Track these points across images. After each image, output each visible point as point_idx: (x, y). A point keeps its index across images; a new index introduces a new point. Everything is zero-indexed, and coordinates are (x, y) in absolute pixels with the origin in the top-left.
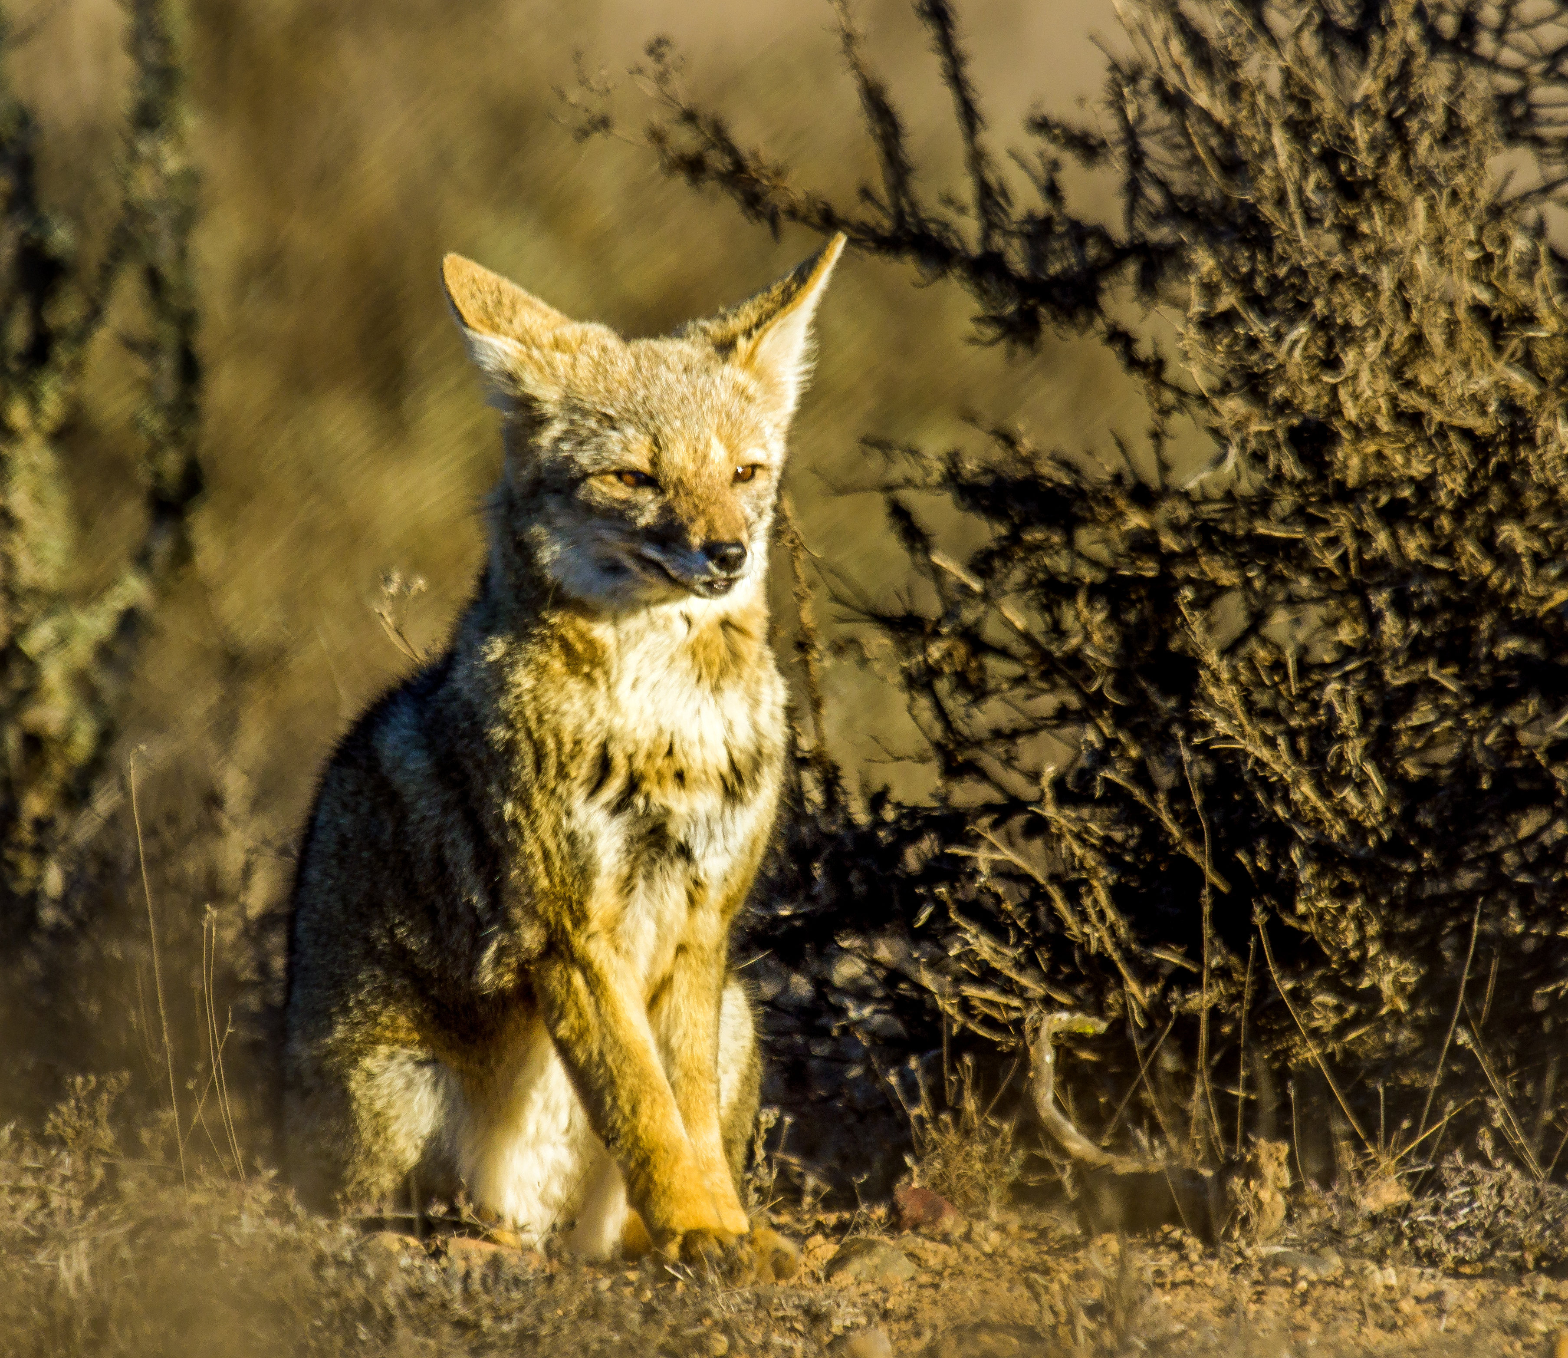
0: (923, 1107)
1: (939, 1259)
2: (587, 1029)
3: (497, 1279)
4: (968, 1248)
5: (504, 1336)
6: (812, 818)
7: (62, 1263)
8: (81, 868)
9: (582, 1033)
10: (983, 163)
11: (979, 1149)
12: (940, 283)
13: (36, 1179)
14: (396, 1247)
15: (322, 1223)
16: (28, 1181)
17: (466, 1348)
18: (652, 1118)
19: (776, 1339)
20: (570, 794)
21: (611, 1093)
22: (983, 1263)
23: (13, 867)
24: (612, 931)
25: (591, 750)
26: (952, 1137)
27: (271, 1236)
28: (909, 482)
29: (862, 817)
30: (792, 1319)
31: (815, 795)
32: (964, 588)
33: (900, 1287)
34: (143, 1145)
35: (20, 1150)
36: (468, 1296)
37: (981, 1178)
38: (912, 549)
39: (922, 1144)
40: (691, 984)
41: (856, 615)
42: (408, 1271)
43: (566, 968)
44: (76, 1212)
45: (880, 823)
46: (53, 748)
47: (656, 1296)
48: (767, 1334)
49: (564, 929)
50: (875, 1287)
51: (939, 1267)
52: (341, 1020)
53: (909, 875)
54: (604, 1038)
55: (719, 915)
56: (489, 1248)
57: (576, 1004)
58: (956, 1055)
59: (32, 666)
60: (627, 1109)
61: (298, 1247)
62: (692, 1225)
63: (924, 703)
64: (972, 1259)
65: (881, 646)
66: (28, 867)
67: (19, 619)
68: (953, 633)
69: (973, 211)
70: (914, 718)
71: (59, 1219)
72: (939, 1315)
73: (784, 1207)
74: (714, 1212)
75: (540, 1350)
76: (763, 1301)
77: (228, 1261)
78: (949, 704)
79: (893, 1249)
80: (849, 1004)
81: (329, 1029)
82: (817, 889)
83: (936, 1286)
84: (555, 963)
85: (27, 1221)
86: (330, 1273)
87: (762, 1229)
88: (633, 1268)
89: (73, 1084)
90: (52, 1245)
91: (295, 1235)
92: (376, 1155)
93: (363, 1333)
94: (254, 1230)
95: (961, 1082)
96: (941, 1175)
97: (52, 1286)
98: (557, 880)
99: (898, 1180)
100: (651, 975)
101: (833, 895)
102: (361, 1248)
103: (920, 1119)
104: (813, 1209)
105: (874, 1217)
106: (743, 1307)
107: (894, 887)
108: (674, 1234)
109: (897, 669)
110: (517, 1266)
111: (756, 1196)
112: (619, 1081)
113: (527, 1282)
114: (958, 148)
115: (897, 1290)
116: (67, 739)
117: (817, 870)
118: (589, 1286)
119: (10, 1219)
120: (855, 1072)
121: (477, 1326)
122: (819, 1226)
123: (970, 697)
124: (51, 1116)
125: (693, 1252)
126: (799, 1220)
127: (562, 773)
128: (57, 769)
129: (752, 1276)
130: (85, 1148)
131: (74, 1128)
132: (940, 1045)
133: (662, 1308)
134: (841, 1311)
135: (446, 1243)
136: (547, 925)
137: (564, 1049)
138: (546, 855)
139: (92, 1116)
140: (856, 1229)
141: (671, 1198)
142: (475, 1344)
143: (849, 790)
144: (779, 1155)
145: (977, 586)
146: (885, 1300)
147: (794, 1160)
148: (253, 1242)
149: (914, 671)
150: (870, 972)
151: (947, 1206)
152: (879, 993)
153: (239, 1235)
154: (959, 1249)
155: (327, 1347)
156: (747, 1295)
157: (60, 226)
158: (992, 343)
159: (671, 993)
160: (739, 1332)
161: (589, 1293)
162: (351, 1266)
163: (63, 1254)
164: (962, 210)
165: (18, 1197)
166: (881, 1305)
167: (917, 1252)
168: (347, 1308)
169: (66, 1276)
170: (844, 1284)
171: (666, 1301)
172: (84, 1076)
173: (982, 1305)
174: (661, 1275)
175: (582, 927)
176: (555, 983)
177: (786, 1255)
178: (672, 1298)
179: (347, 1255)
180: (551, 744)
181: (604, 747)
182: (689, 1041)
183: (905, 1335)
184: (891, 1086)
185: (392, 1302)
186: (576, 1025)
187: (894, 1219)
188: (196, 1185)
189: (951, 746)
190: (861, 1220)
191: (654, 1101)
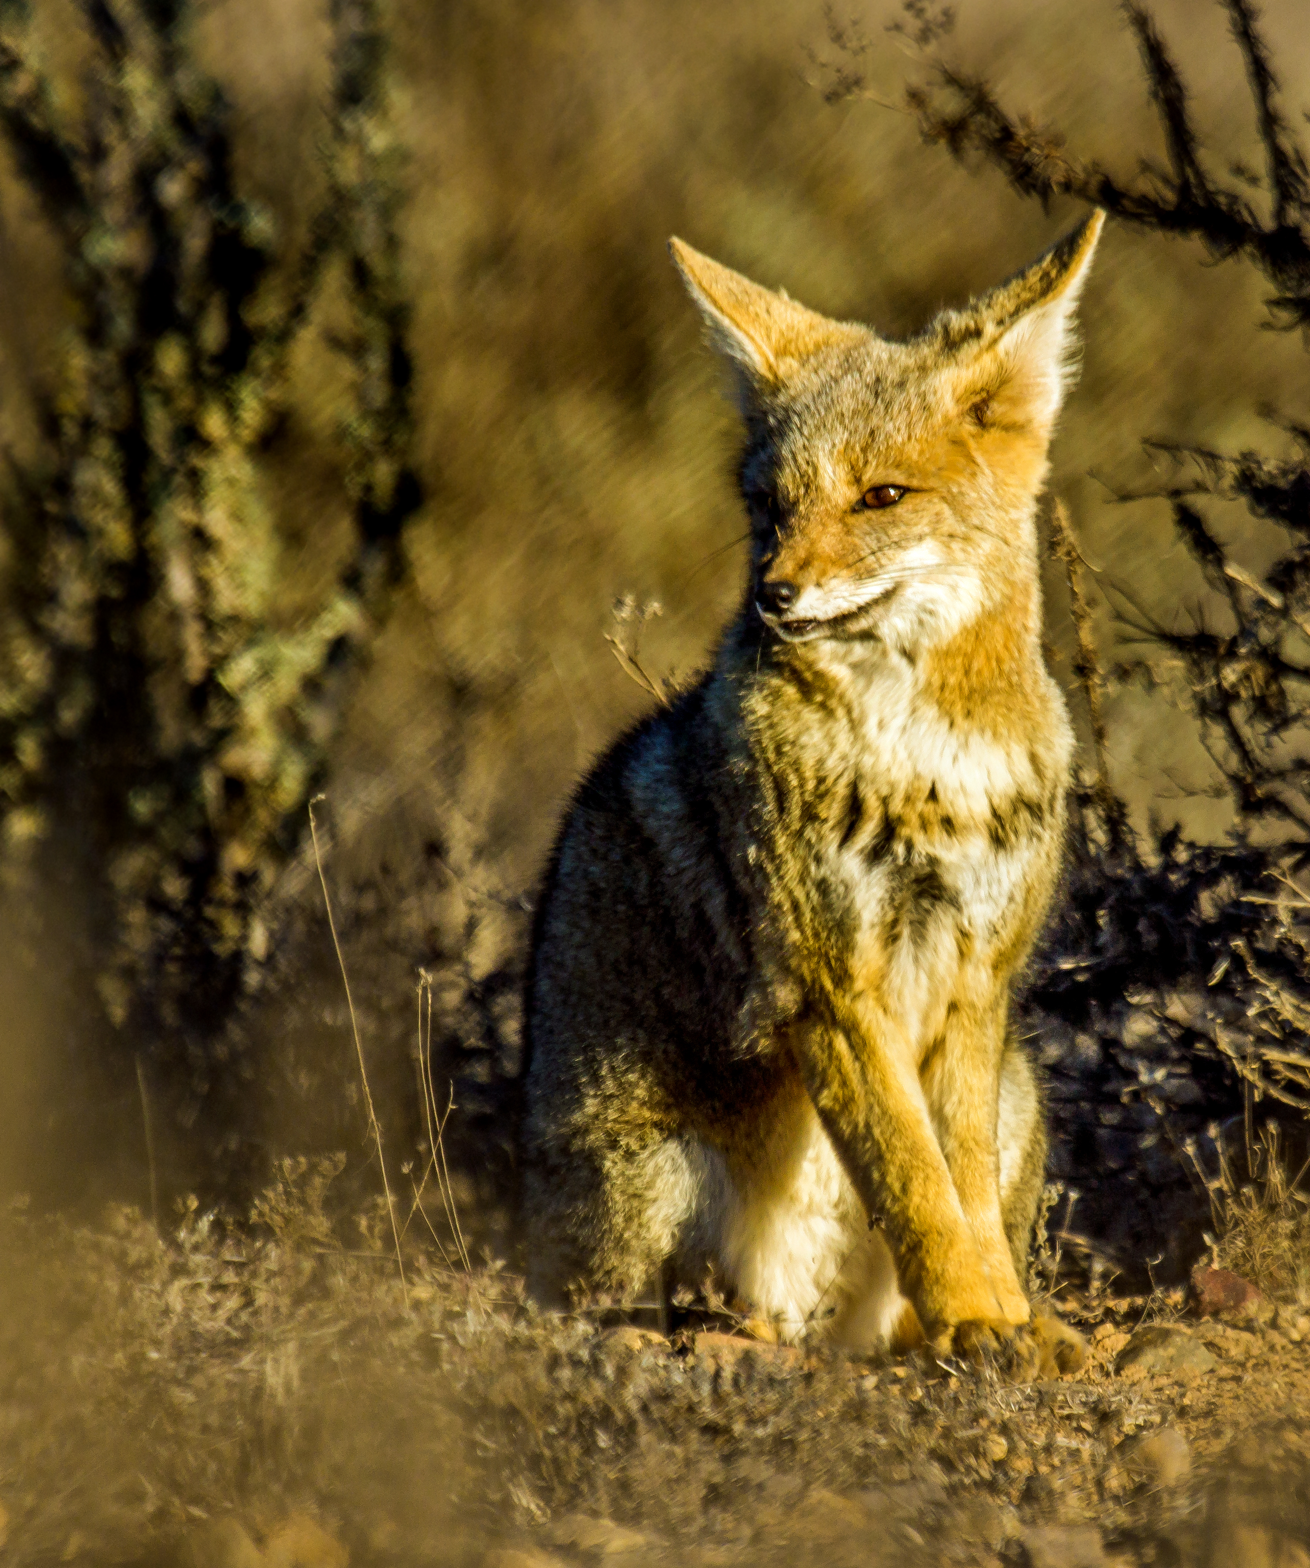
0: (1223, 1180)
1: (1242, 1348)
2: (852, 1099)
3: (750, 1379)
4: (1275, 1337)
5: (759, 1442)
6: (1096, 861)
7: (269, 1367)
8: (288, 926)
9: (847, 1103)
10: (1277, 129)
11: (1286, 1226)
12: (1230, 261)
13: (238, 1274)
14: (637, 1344)
15: (556, 1316)
16: (230, 1277)
17: (717, 1456)
18: (924, 1197)
19: (1061, 1439)
20: (820, 838)
21: (879, 1170)
22: (1290, 1351)
23: (213, 925)
24: (878, 988)
25: (841, 790)
26: (1256, 1213)
27: (499, 1333)
28: (1200, 487)
29: (1152, 860)
30: (1079, 1417)
31: (1100, 835)
32: (1262, 603)
33: (1198, 1381)
34: (361, 1235)
35: (221, 1242)
36: (718, 1398)
37: (1289, 1257)
38: (1203, 559)
39: (1222, 1221)
40: (965, 1046)
41: (1144, 635)
42: (653, 1370)
43: (826, 1030)
44: (284, 1310)
45: (1170, 866)
46: (257, 794)
47: (928, 1394)
48: (1050, 1435)
49: (822, 988)
50: (1170, 1381)
51: (1241, 1358)
52: (592, 1093)
53: (1205, 923)
54: (871, 1108)
55: (990, 971)
56: (743, 1343)
57: (839, 1071)
58: (1259, 1121)
59: (231, 701)
60: (897, 1187)
61: (531, 1346)
62: (968, 1315)
63: (1218, 731)
64: (1278, 1347)
65: (1172, 669)
66: (230, 927)
67: (217, 650)
68: (1251, 653)
69: (1266, 182)
70: (1208, 749)
71: (264, 1318)
72: (1241, 1410)
73: (1071, 1293)
74: (993, 1301)
75: (798, 1457)
76: (1046, 1398)
77: (452, 1363)
78: (1246, 732)
79: (1190, 1338)
80: (1141, 1067)
81: (578, 1103)
82: (1103, 938)
83: (1237, 1379)
84: (814, 1025)
85: (229, 1321)
86: (565, 1373)
87: (1045, 1320)
88: (902, 1364)
89: (280, 1167)
90: (257, 1346)
91: (527, 1333)
92: (627, 1242)
93: (603, 1440)
94: (479, 1328)
95: (1265, 1152)
96: (1243, 1255)
97: (259, 1392)
98: (809, 932)
99: (1196, 1261)
100: (924, 1036)
101: (1121, 946)
102: (598, 1346)
103: (1220, 1192)
104: (1102, 1294)
105: (1170, 1302)
106: (1025, 1406)
107: (1188, 935)
108: (946, 1325)
109: (1188, 694)
110: (773, 1364)
111: (1038, 1281)
112: (888, 1156)
113: (783, 1382)
114: (1251, 112)
115: (1194, 1384)
116: (273, 782)
117: (1103, 918)
118: (852, 1384)
119: (210, 1319)
120: (1148, 1141)
121: (727, 1430)
122: (1109, 1314)
123: (1269, 725)
124: (257, 1202)
125: (966, 1346)
126: (1086, 1307)
127: (810, 815)
128: (262, 816)
129: (1034, 1372)
130: (296, 1237)
131: (282, 1215)
132: (1240, 1109)
133: (933, 1408)
134: (1133, 1408)
135: (693, 1340)
136: (801, 981)
137: (829, 1121)
138: (796, 907)
139: (303, 1202)
140: (1150, 1316)
141: (944, 1286)
142: (726, 1450)
143: (1136, 829)
144: (1064, 1234)
145: (1275, 601)
146: (1183, 1395)
147: (1080, 1240)
148: (479, 1342)
149: (1208, 696)
150: (1163, 1031)
151: (1250, 1289)
152: (1175, 1053)
153: (464, 1334)
154: (1263, 1338)
155: (562, 1456)
156: (1028, 1391)
157: (258, 213)
158: (1288, 328)
159: (944, 1056)
160: (1020, 1434)
161: (852, 1392)
162: (588, 1367)
163: (270, 1356)
164: (1254, 181)
165: (218, 1294)
166: (1177, 1401)
167: (1217, 1341)
168: (585, 1413)
169: (274, 1380)
170: (1136, 1378)
171: (939, 1402)
172: (293, 1156)
173: (1290, 1398)
174: (932, 1371)
175: (846, 985)
176: (815, 1048)
177: (1072, 1347)
178: (944, 1396)
179: (584, 1354)
180: (793, 781)
181: (854, 787)
182: (964, 1108)
183: (1202, 1435)
184: (1189, 1156)
185: (634, 1406)
186: (840, 1094)
187: (1192, 1304)
188: (416, 1279)
189: (1249, 779)
190: (1155, 1306)
191: (927, 1178)
